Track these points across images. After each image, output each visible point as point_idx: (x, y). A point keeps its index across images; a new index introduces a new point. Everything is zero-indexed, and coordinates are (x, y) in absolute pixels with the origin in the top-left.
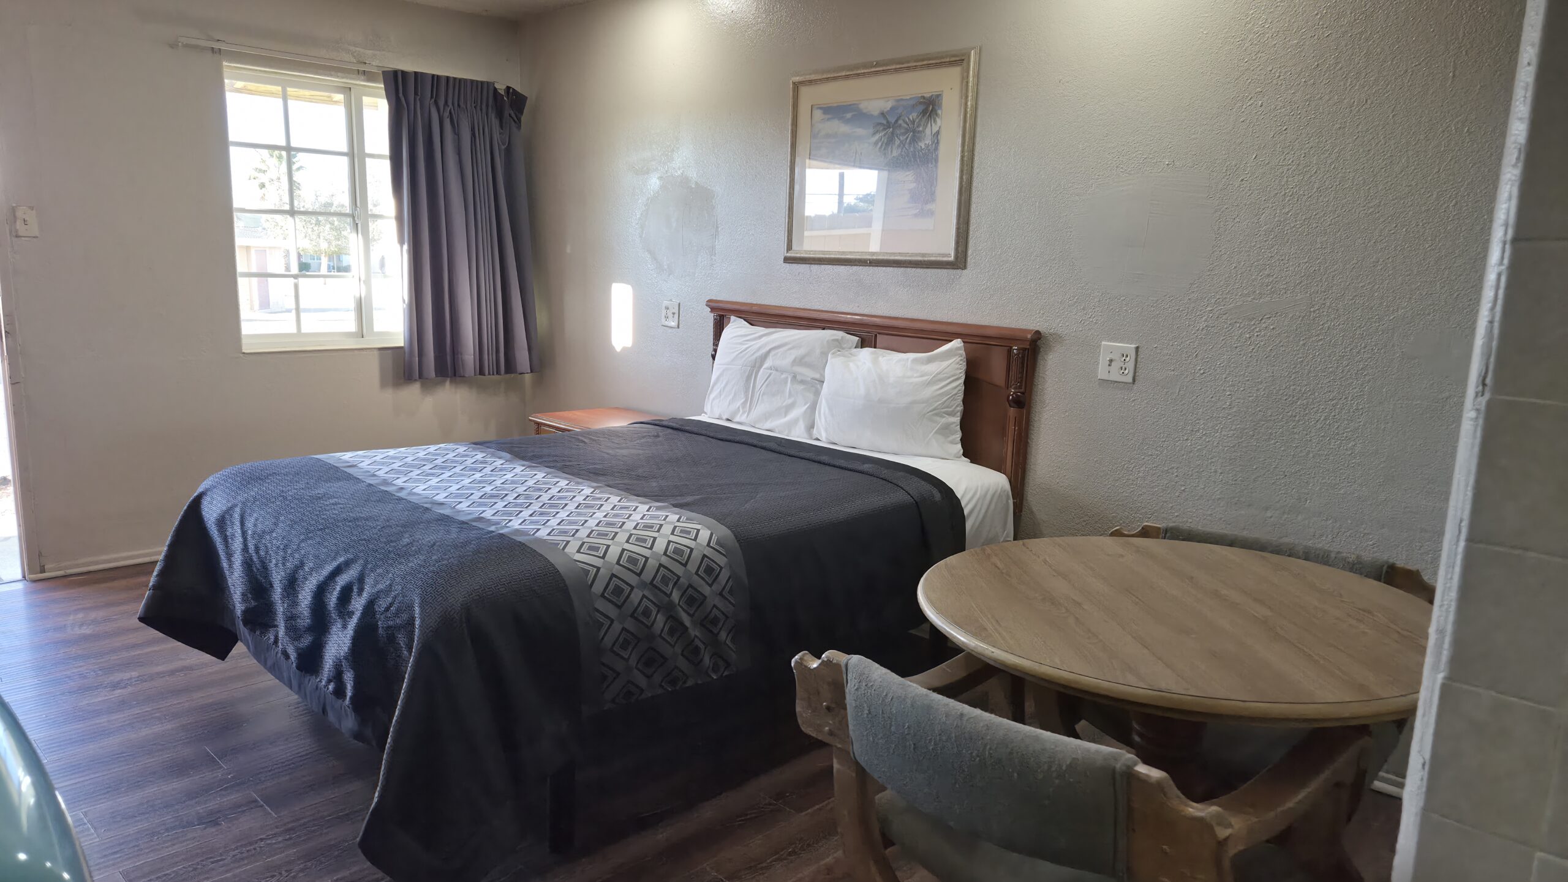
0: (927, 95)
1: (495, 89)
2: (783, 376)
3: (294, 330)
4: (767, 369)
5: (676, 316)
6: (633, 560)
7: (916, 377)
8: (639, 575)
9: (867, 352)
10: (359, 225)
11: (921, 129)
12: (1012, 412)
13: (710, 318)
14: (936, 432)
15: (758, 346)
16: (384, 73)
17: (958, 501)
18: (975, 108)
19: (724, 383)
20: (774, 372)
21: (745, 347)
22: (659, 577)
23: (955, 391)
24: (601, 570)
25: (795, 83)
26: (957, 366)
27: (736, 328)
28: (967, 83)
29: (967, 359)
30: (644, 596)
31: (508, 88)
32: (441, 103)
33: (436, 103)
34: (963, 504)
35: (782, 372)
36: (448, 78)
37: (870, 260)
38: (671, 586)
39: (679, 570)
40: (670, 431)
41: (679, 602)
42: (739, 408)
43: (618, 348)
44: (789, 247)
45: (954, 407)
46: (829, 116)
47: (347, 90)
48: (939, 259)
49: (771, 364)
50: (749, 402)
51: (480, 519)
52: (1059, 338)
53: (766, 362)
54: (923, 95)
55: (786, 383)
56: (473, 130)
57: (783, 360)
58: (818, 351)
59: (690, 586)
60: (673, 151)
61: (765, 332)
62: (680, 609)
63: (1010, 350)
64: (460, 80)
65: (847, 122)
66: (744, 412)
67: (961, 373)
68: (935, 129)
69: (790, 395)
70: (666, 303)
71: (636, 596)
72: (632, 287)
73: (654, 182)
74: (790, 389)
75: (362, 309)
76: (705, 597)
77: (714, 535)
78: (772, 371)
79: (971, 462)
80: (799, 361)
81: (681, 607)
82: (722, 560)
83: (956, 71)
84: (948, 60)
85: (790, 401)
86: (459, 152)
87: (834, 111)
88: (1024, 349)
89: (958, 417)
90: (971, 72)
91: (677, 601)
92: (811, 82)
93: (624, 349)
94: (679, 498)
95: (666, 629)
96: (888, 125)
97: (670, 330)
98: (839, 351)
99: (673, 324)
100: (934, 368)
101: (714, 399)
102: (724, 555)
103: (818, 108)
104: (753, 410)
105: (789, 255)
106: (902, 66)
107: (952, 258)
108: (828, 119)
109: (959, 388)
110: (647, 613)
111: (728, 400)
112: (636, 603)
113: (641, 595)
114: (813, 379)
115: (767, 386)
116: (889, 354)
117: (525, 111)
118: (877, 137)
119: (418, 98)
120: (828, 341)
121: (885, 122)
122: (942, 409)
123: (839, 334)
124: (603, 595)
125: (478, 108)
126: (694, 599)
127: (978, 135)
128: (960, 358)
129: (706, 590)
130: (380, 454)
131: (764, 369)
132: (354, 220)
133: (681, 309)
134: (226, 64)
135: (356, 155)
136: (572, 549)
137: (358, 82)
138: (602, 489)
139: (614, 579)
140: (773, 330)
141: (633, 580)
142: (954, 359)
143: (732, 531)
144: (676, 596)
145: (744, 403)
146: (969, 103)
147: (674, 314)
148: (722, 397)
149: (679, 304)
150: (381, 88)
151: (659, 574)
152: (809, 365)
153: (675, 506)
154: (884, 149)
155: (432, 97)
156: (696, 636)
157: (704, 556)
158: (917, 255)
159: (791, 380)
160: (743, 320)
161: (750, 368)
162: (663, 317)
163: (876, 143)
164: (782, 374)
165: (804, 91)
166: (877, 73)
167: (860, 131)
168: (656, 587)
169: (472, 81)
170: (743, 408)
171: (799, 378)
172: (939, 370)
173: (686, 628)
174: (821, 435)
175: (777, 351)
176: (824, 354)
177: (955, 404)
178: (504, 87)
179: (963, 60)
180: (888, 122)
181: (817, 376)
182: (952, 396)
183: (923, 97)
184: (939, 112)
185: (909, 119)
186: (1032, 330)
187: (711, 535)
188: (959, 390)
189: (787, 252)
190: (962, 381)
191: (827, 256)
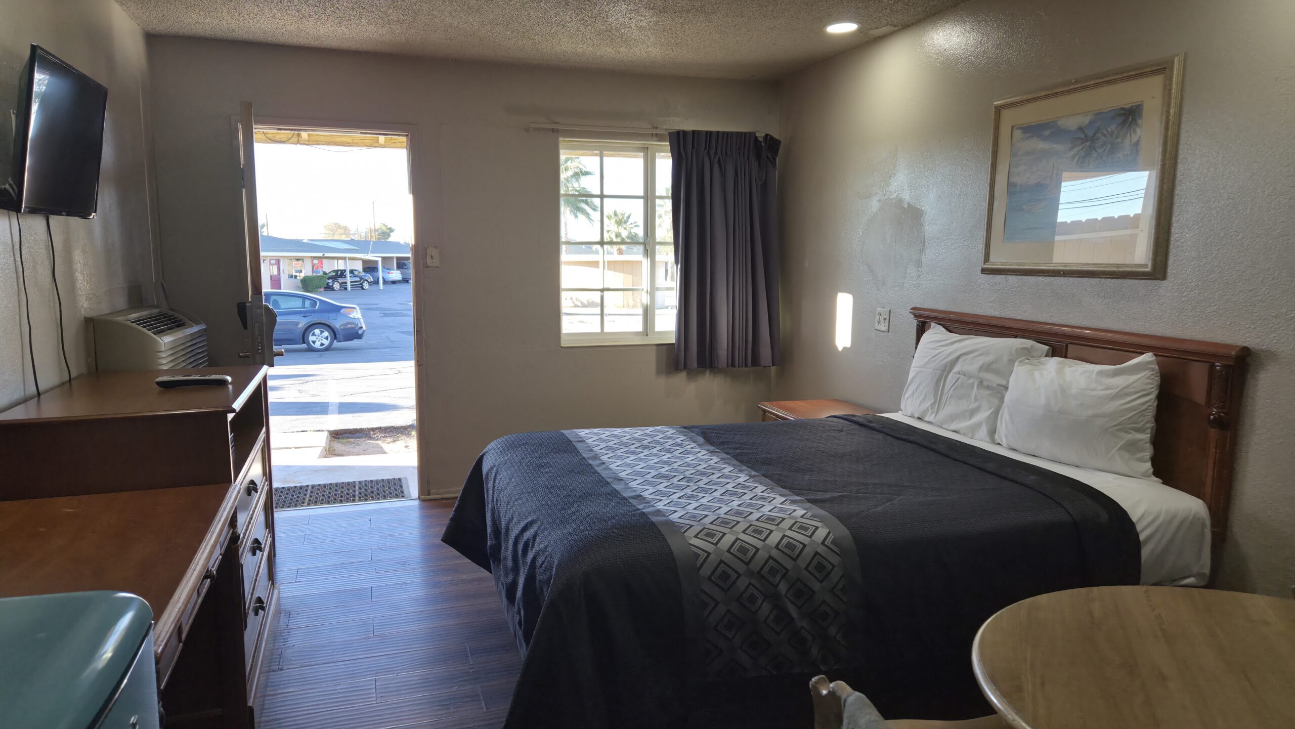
0: (1128, 106)
1: (756, 137)
2: (971, 381)
3: (599, 330)
4: (956, 373)
5: (887, 321)
6: (744, 550)
7: (1101, 390)
8: (747, 564)
9: (1054, 363)
10: (649, 250)
11: (1119, 140)
12: (1213, 433)
13: (914, 323)
14: (1119, 449)
15: (949, 351)
16: (670, 133)
17: (1132, 525)
18: (1180, 115)
19: (917, 384)
20: (962, 377)
21: (937, 352)
22: (766, 569)
23: (1144, 407)
24: (712, 555)
25: (997, 107)
26: (1148, 381)
27: (935, 334)
28: (1170, 90)
29: (1161, 374)
30: (750, 584)
31: (767, 135)
32: (712, 152)
33: (709, 153)
34: (1139, 528)
35: (970, 377)
36: (718, 132)
37: (1063, 271)
38: (778, 578)
39: (789, 564)
40: (856, 427)
41: (786, 593)
42: (928, 408)
43: (840, 348)
44: (987, 258)
45: (1143, 423)
46: (1029, 135)
47: (645, 149)
48: (1134, 269)
49: (960, 369)
50: (938, 404)
51: (639, 497)
52: (1271, 356)
53: (956, 366)
54: (1122, 107)
55: (973, 387)
56: (736, 172)
57: (971, 366)
58: (1005, 359)
59: (799, 580)
60: (890, 177)
61: (957, 339)
62: (787, 600)
63: (1212, 366)
64: (728, 133)
65: (1046, 139)
66: (932, 413)
67: (1152, 388)
68: (1135, 139)
69: (976, 399)
70: (879, 309)
71: (742, 583)
72: (853, 296)
73: (874, 205)
74: (976, 394)
75: (648, 314)
76: (814, 592)
77: (831, 534)
78: (960, 376)
79: (1163, 483)
80: (986, 368)
81: (789, 600)
82: (835, 559)
83: (1158, 80)
84: (1149, 70)
85: (974, 405)
86: (724, 190)
87: (1032, 130)
88: (1228, 367)
89: (1147, 434)
90: (1174, 79)
91: (784, 593)
92: (1012, 105)
93: (845, 348)
94: (820, 493)
95: (772, 617)
96: (1086, 139)
97: (882, 334)
98: (1028, 359)
99: (885, 328)
100: (1120, 381)
101: (908, 398)
102: (837, 554)
103: (1018, 129)
104: (941, 410)
105: (985, 266)
106: (1101, 81)
107: (1149, 269)
108: (1027, 138)
109: (1150, 404)
110: (752, 599)
111: (919, 401)
112: (742, 589)
113: (747, 583)
114: (998, 385)
115: (955, 390)
116: (1078, 365)
117: (780, 152)
118: (1075, 150)
119: (695, 150)
120: (1017, 350)
121: (1083, 136)
122: (1128, 424)
123: (1028, 343)
124: (709, 579)
125: (742, 154)
126: (802, 593)
127: (1182, 141)
128: (1152, 373)
129: (816, 586)
130: (606, 433)
131: (954, 373)
132: (645, 247)
133: (892, 315)
134: (562, 139)
135: (649, 197)
136: (690, 533)
137: (652, 143)
138: (757, 479)
139: (722, 565)
140: (966, 337)
141: (741, 568)
142: (1144, 374)
143: (851, 532)
144: (783, 588)
145: (933, 405)
146: (1172, 111)
147: (885, 319)
148: (915, 396)
149: (890, 311)
150: (667, 145)
151: (767, 566)
152: (997, 372)
153: (810, 501)
154: (1081, 163)
155: (705, 149)
156: (803, 627)
157: (817, 553)
158: (1111, 265)
159: (978, 385)
160: (941, 326)
161: (940, 372)
162: (876, 322)
163: (1073, 158)
164: (969, 379)
165: (1006, 114)
166: (1075, 90)
167: (1057, 147)
168: (763, 577)
169: (737, 133)
170: (932, 409)
171: (985, 383)
172: (1125, 384)
173: (793, 619)
174: (1001, 439)
175: (966, 357)
176: (1012, 362)
177: (1143, 420)
178: (763, 135)
179: (1166, 68)
180: (1086, 136)
181: (1004, 383)
182: (1139, 412)
183: (1123, 109)
184: (1139, 122)
185: (1108, 132)
186: (1237, 346)
187: (829, 533)
188: (1149, 406)
189: (984, 264)
190: (1153, 396)
191: (1022, 267)
